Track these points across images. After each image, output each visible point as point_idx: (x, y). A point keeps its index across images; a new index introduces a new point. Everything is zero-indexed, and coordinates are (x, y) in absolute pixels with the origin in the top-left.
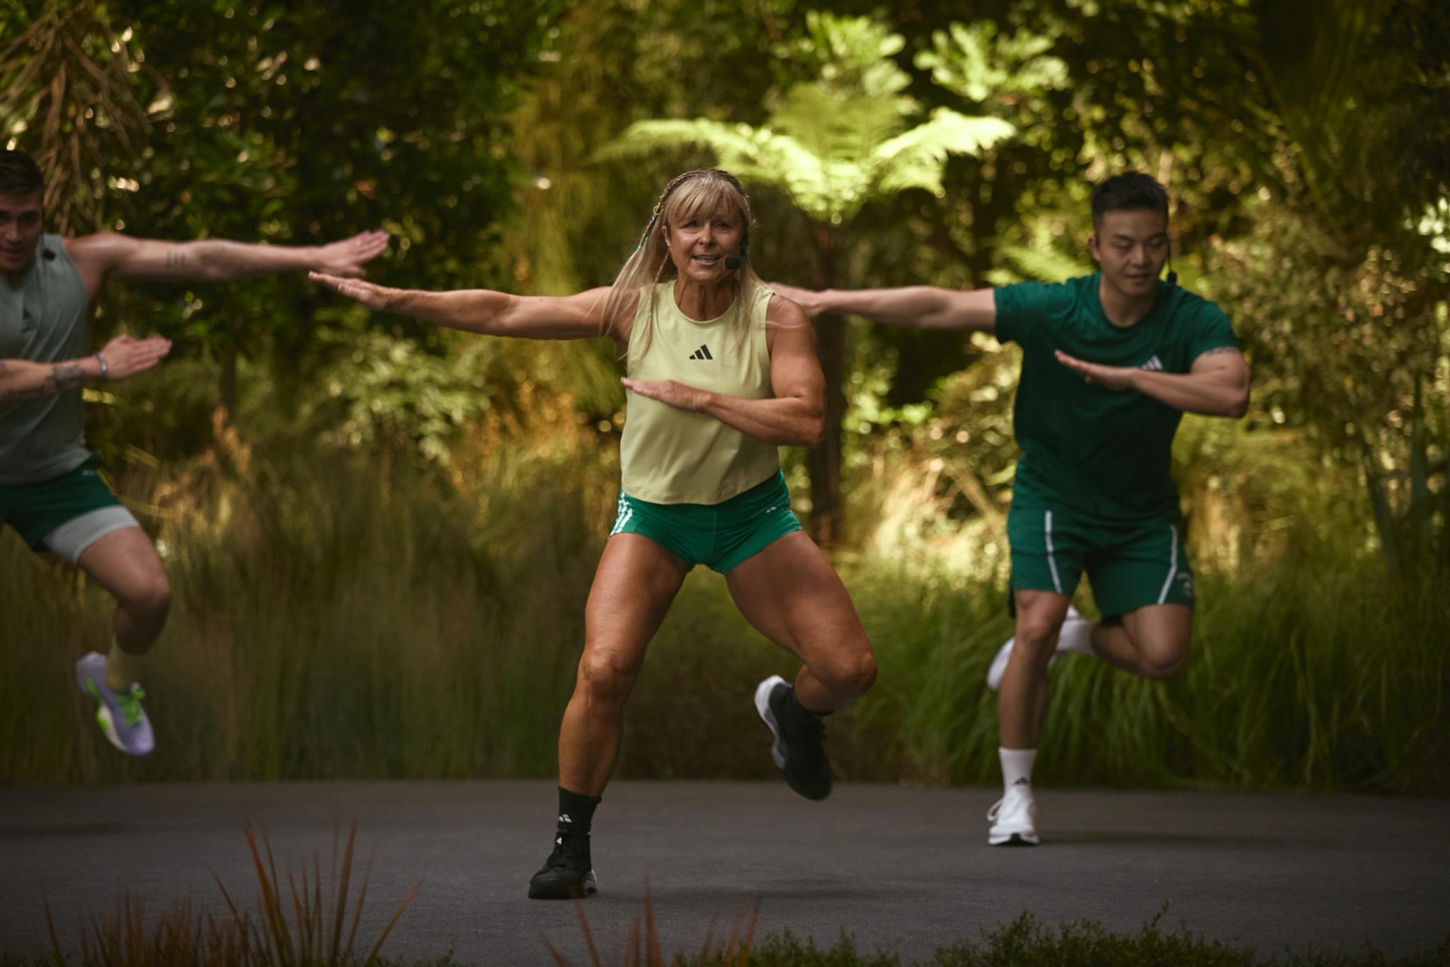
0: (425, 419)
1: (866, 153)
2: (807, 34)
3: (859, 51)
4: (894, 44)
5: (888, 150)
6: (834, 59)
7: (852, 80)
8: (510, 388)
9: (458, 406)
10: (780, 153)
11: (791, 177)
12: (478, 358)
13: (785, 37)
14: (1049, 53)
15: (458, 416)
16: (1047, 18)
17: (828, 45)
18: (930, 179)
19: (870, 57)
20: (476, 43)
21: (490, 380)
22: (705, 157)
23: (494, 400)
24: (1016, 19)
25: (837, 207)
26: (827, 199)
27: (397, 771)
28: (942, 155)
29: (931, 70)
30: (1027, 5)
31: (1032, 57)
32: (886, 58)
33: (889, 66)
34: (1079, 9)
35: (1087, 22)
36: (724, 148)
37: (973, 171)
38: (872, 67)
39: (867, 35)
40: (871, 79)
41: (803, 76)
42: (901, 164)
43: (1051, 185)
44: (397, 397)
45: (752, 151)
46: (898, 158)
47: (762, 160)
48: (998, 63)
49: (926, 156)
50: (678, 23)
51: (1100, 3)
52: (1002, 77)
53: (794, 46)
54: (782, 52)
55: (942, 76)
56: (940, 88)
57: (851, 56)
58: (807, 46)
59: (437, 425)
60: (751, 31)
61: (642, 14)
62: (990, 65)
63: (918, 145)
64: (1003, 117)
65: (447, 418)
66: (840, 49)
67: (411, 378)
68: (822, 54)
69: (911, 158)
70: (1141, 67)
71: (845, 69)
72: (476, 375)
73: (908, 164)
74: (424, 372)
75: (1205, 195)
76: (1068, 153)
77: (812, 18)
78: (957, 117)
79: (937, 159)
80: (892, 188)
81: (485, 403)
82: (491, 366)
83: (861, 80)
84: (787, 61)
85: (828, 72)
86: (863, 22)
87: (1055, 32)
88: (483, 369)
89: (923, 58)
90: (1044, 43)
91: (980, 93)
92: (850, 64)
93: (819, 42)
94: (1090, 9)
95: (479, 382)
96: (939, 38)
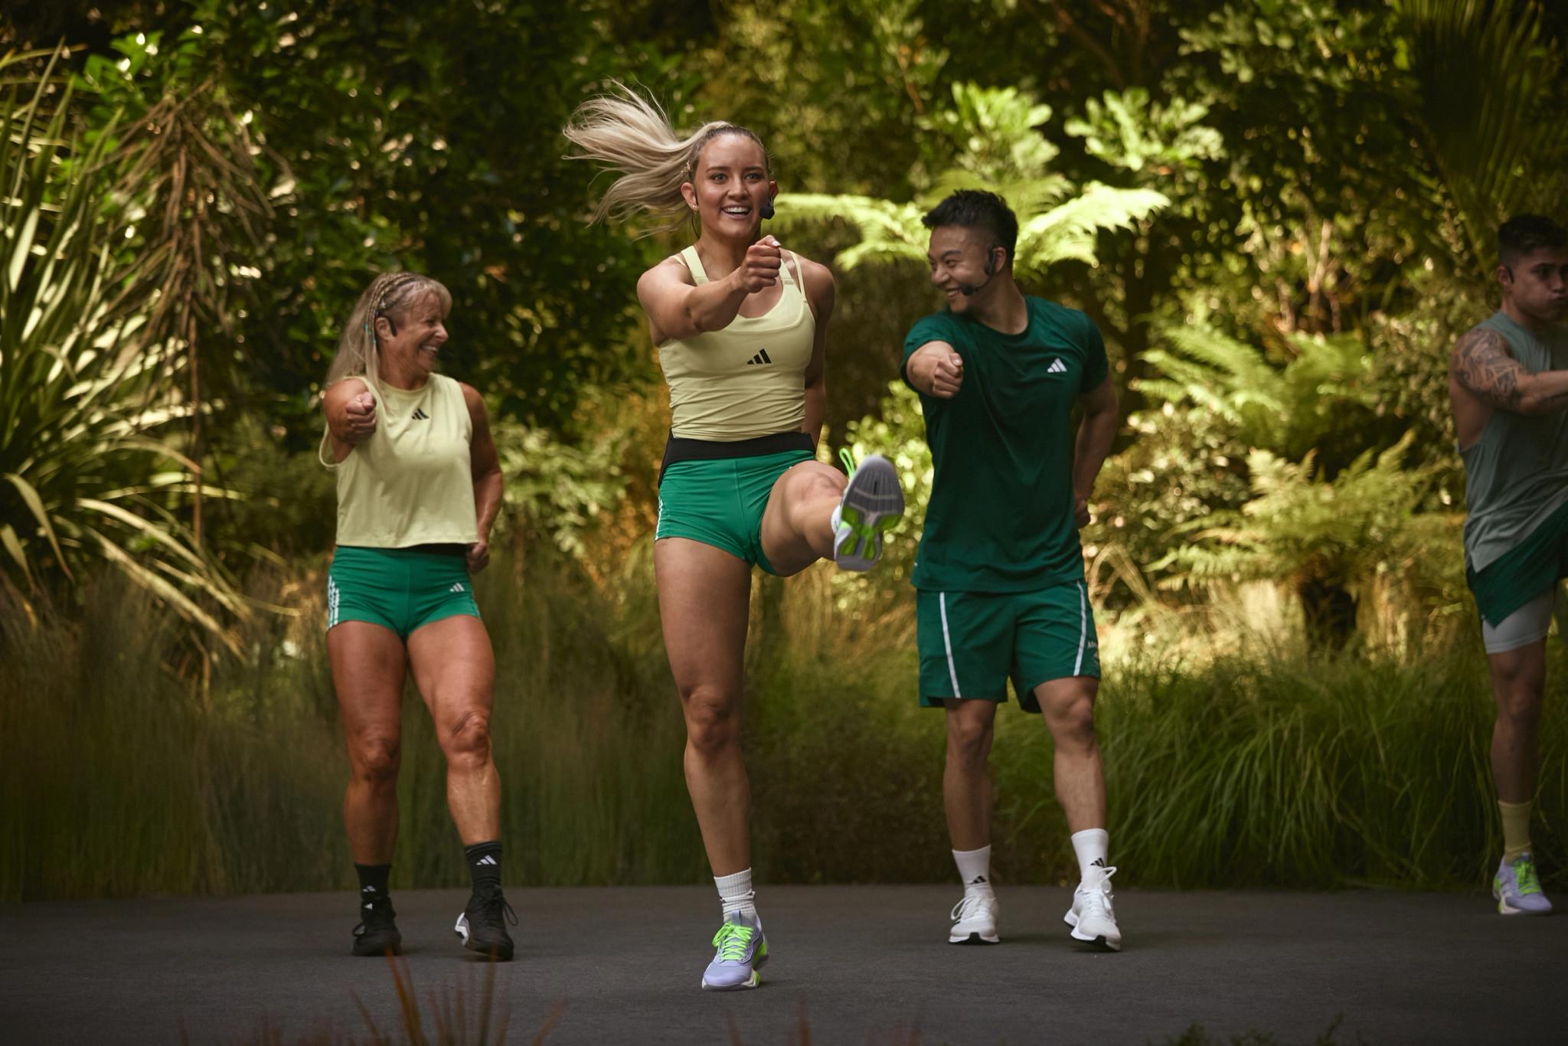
0: (560, 510)
2: (952, 105)
3: (1005, 121)
4: (1042, 114)
5: (1038, 226)
6: (980, 130)
7: (1000, 153)
9: (594, 496)
12: (614, 445)
13: (929, 109)
14: (1204, 122)
15: (593, 509)
16: (1200, 85)
17: (974, 116)
18: (1084, 250)
19: (1018, 130)
21: (625, 469)
22: (847, 231)
23: (630, 489)
24: (1168, 87)
28: (1093, 230)
29: (1081, 140)
30: (1180, 72)
31: (1189, 127)
32: (1035, 128)
33: (1037, 137)
34: (1234, 76)
35: (1243, 88)
36: (870, 223)
37: (1126, 244)
38: (1020, 138)
39: (1014, 106)
40: (1018, 151)
41: (949, 148)
42: (1052, 239)
43: (1207, 258)
44: (530, 488)
45: (897, 228)
46: (1047, 233)
47: (907, 237)
48: (1152, 133)
49: (1078, 231)
50: (817, 95)
51: (1256, 69)
52: (1157, 148)
53: (939, 118)
54: (926, 124)
55: (1095, 147)
56: (1094, 159)
57: (997, 127)
58: (952, 117)
59: (572, 517)
60: (893, 103)
61: (780, 86)
62: (1145, 136)
63: (1067, 221)
64: (1159, 189)
65: (582, 509)
66: (986, 121)
67: (545, 467)
68: (969, 126)
69: (1062, 231)
70: (1300, 134)
71: (992, 141)
72: (612, 463)
73: (1060, 237)
74: (558, 462)
75: (1367, 266)
76: (1224, 225)
77: (957, 89)
78: (1109, 191)
79: (1087, 232)
80: (1043, 263)
81: (621, 493)
82: (628, 454)
83: (1009, 152)
84: (931, 134)
85: (975, 144)
86: (1009, 93)
87: (1210, 100)
88: (620, 459)
89: (1075, 128)
90: (1197, 111)
91: (1134, 162)
92: (997, 136)
93: (965, 113)
94: (1245, 75)
95: (615, 471)
96: (1092, 106)
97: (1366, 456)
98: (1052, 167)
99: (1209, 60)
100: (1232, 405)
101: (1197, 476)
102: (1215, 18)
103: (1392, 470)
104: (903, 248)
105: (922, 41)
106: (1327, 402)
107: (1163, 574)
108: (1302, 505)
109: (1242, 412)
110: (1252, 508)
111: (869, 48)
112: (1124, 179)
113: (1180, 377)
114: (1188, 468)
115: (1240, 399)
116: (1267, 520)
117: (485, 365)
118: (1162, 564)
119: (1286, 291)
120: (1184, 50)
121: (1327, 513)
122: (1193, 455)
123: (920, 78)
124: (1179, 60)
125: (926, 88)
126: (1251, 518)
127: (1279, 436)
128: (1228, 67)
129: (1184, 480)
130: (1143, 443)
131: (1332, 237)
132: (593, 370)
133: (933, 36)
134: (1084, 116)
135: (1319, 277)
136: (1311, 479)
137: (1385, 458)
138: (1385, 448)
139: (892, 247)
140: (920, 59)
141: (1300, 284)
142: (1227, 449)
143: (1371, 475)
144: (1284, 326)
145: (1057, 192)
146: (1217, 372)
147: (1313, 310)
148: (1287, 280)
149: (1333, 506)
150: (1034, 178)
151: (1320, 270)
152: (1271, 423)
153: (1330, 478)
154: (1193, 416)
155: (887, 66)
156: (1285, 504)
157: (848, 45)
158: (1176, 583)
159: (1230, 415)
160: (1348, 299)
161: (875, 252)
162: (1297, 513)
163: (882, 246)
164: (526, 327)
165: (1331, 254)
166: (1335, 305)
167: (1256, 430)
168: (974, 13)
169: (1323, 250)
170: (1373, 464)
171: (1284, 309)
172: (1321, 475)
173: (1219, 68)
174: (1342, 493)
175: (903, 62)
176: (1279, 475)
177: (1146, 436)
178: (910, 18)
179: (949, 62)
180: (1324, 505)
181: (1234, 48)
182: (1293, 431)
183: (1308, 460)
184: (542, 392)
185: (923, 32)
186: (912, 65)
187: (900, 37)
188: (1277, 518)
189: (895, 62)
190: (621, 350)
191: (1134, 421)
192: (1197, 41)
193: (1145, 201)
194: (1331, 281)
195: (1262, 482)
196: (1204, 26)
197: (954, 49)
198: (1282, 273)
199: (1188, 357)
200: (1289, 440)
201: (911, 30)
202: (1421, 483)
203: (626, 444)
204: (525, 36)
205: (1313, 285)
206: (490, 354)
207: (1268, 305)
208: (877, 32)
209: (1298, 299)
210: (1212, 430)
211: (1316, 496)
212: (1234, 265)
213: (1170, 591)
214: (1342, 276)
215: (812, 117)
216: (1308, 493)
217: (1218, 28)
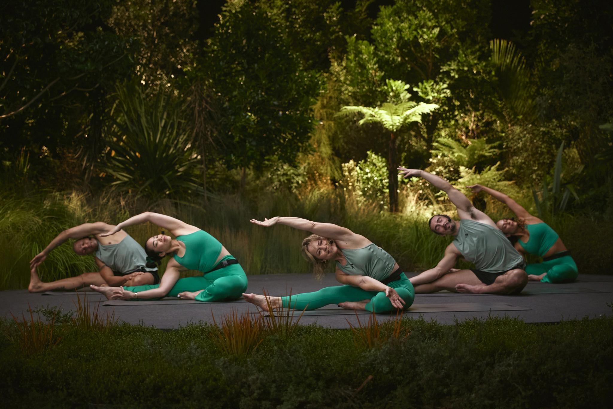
0: (293, 183)
1: (402, 114)
2: (386, 84)
3: (399, 88)
4: (407, 86)
5: (408, 113)
6: (392, 90)
7: (397, 95)
8: (313, 175)
9: (300, 180)
10: (381, 114)
11: (383, 120)
12: (305, 168)
13: (380, 86)
14: (446, 88)
15: (300, 182)
16: (445, 79)
17: (391, 87)
18: (418, 119)
19: (402, 91)
20: (304, 88)
21: (308, 173)
22: (361, 115)
23: (309, 178)
24: (438, 80)
25: (395, 127)
26: (393, 125)
27: (289, 271)
28: (421, 113)
29: (417, 92)
30: (440, 76)
31: (443, 89)
32: (406, 90)
33: (406, 92)
34: (454, 77)
35: (456, 80)
36: (366, 113)
37: (428, 118)
38: (402, 93)
39: (401, 84)
40: (402, 96)
41: (385, 95)
42: (411, 116)
43: (446, 121)
44: (285, 178)
45: (373, 114)
46: (410, 114)
47: (376, 116)
48: (434, 91)
49: (417, 114)
50: (352, 84)
51: (459, 75)
52: (436, 94)
53: (383, 88)
54: (379, 89)
55: (420, 94)
56: (420, 97)
57: (397, 90)
58: (386, 88)
59: (295, 185)
60: (371, 85)
61: (343, 81)
62: (432, 91)
63: (415, 111)
64: (436, 104)
65: (298, 183)
66: (394, 88)
67: (289, 173)
68: (390, 90)
69: (414, 114)
70: (469, 91)
71: (395, 93)
72: (305, 172)
73: (413, 116)
74: (292, 171)
75: (483, 123)
76: (451, 113)
77: (387, 81)
78: (425, 104)
79: (420, 114)
80: (409, 122)
81: (307, 179)
82: (308, 169)
83: (400, 96)
84: (381, 92)
85: (391, 94)
86: (400, 81)
87: (448, 82)
88: (306, 170)
89: (415, 89)
90: (445, 86)
91: (431, 98)
92: (397, 92)
93: (389, 86)
94: (457, 76)
95: (305, 173)
96: (420, 84)
97: (488, 167)
98: (410, 99)
99: (448, 73)
100: (454, 156)
101: (446, 173)
102: (449, 63)
103: (495, 171)
104: (375, 118)
105: (378, 69)
106: (477, 155)
107: (439, 196)
108: (473, 179)
109: (456, 158)
110: (460, 180)
111: (365, 71)
112: (428, 102)
113: (441, 149)
114: (444, 171)
115: (456, 155)
116: (464, 183)
117: (274, 148)
118: (438, 194)
119: (464, 129)
120: (441, 71)
121: (479, 181)
122: (445, 168)
123: (377, 78)
124: (440, 73)
125: (379, 81)
126: (460, 183)
127: (465, 163)
128: (452, 75)
129: (443, 174)
130: (433, 165)
131: (475, 116)
132: (301, 149)
133: (381, 68)
134: (418, 87)
135: (472, 126)
136: (475, 173)
137: (493, 168)
138: (493, 166)
139: (371, 118)
140: (378, 74)
141: (467, 128)
142: (453, 166)
143: (489, 172)
144: (464, 137)
145: (413, 105)
146: (450, 148)
147: (470, 133)
148: (464, 127)
149: (480, 179)
150: (405, 102)
151: (472, 124)
152: (463, 160)
153: (479, 173)
154: (446, 158)
155: (370, 76)
156: (468, 179)
157: (360, 71)
158: (442, 198)
159: (454, 158)
160: (479, 131)
161: (368, 120)
162: (471, 181)
163: (370, 118)
164: (284, 139)
165: (474, 121)
166: (475, 133)
167: (460, 162)
168: (390, 63)
169: (473, 120)
170: (490, 169)
171: (463, 133)
172: (477, 172)
173: (450, 75)
174: (482, 176)
175: (374, 74)
176: (467, 172)
177: (434, 163)
178: (375, 64)
179: (385, 74)
180: (478, 179)
181: (453, 70)
182: (469, 162)
183: (474, 168)
184: (288, 154)
185: (379, 67)
186: (376, 75)
187: (372, 68)
188: (466, 183)
189: (372, 74)
190: (307, 144)
191: (431, 160)
192: (445, 69)
193: (433, 107)
194: (474, 127)
195: (462, 174)
196: (446, 65)
197: (386, 71)
198: (463, 125)
199: (443, 145)
200: (468, 164)
201: (375, 67)
202: (501, 174)
203: (307, 167)
204: (284, 69)
205: (470, 128)
206: (275, 145)
207: (459, 133)
208: (367, 67)
209: (467, 131)
210: (450, 162)
211: (476, 177)
212: (453, 122)
213: (441, 201)
214: (477, 126)
215: (350, 88)
216: (474, 176)
217: (450, 65)
